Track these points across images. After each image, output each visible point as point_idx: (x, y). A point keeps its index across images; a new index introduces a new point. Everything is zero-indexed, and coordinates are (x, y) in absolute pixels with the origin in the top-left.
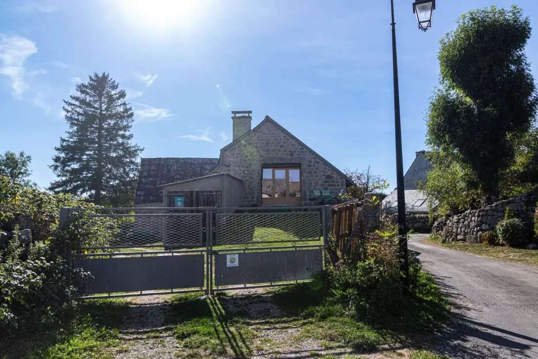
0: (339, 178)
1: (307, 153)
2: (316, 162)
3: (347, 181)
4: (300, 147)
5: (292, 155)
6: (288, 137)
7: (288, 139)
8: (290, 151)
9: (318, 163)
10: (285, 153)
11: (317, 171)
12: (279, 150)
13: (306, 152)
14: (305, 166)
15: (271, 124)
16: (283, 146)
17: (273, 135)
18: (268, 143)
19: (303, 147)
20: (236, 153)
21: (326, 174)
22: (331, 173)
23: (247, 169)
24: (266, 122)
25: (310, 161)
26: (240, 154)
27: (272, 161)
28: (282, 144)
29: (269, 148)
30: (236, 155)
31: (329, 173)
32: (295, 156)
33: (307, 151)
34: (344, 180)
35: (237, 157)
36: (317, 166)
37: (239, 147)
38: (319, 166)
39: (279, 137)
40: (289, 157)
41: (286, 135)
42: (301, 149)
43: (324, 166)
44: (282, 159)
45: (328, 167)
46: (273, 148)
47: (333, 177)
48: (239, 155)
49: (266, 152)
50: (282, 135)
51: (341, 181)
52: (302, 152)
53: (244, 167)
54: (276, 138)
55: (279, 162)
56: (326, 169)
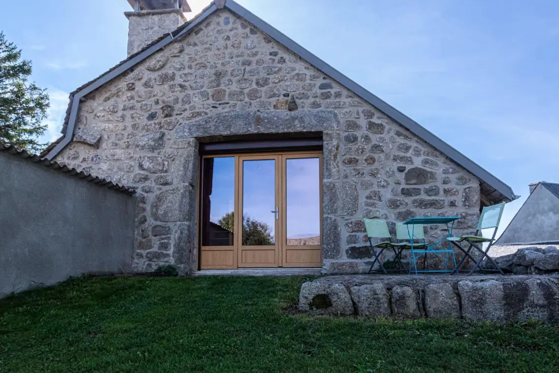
0: (453, 177)
1: (345, 99)
2: (371, 126)
3: (482, 184)
4: (320, 81)
5: (292, 106)
6: (282, 54)
7: (282, 60)
8: (286, 95)
9: (379, 128)
10: (273, 100)
11: (376, 156)
12: (253, 95)
13: (338, 95)
14: (335, 143)
15: (232, 19)
16: (266, 82)
17: (235, 51)
18: (218, 75)
19: (327, 81)
20: (121, 106)
21: (408, 167)
22: (426, 162)
23: (150, 155)
24: (216, 12)
25: (353, 125)
26: (132, 108)
27: (229, 127)
28: (263, 75)
29: (222, 87)
30: (120, 114)
31: (418, 162)
32: (305, 108)
33: (345, 93)
34: (475, 185)
35: (123, 117)
36: (375, 138)
37: (131, 88)
38: (382, 140)
39: (256, 54)
40: (284, 113)
41: (275, 49)
42: (322, 87)
43: (401, 140)
44: (258, 120)
45: (413, 144)
46: (234, 87)
47: (433, 176)
48: (128, 113)
49: (211, 101)
50: (265, 49)
51: (461, 188)
52: (327, 96)
53: (143, 147)
54: (247, 58)
55: (253, 130)
56: (407, 149)
